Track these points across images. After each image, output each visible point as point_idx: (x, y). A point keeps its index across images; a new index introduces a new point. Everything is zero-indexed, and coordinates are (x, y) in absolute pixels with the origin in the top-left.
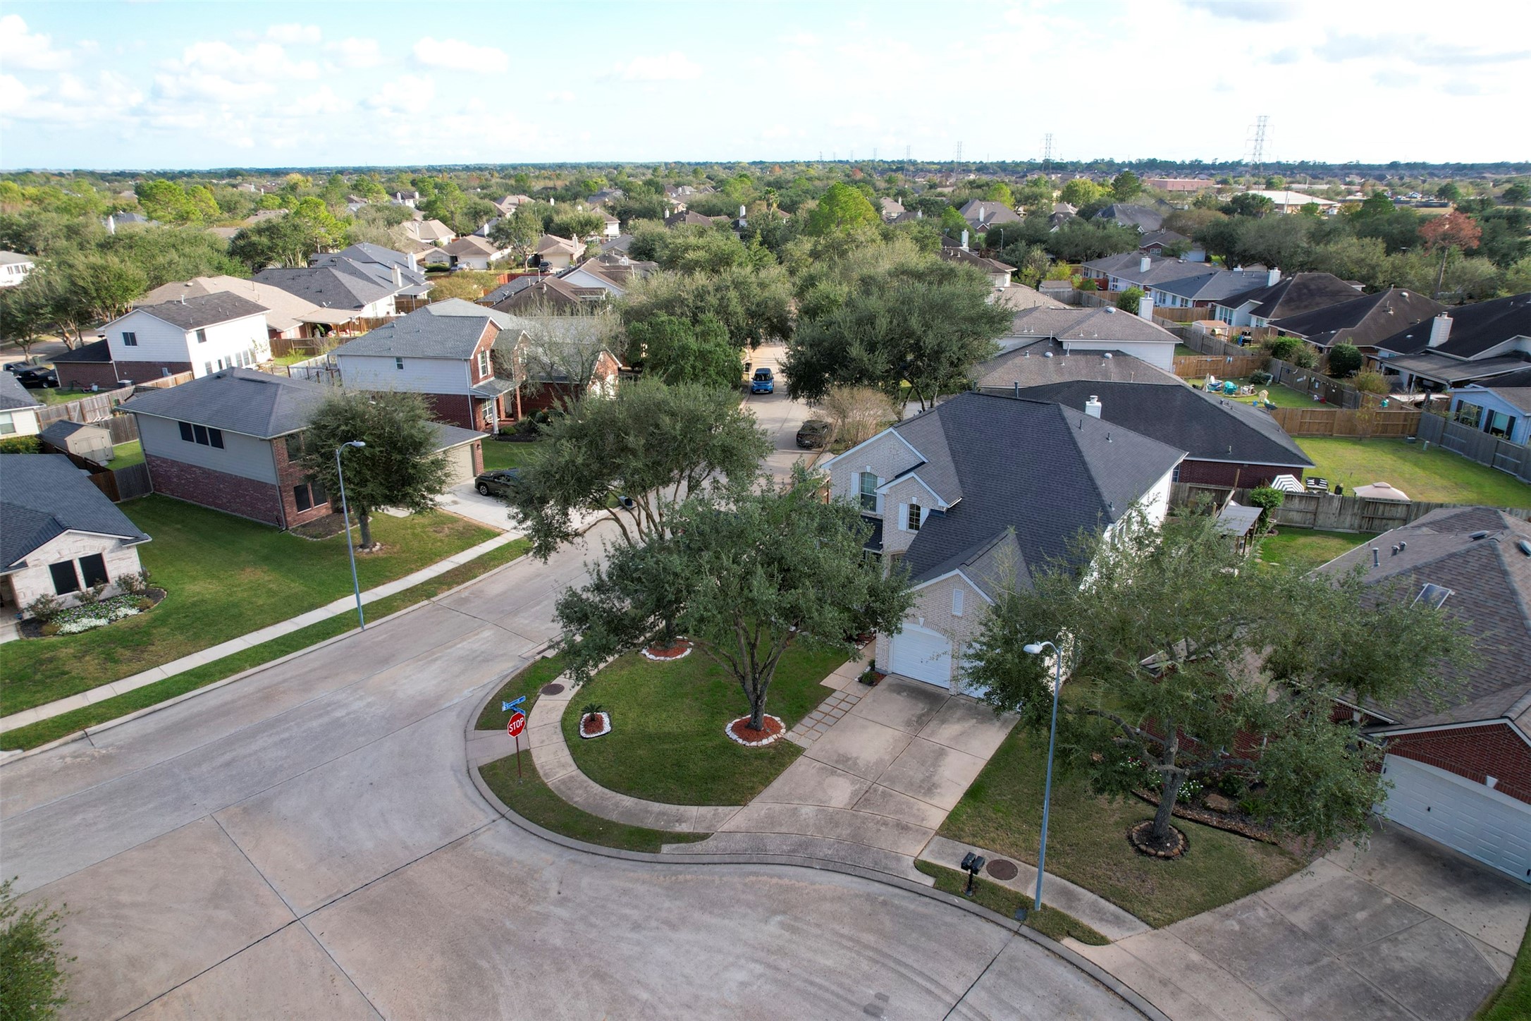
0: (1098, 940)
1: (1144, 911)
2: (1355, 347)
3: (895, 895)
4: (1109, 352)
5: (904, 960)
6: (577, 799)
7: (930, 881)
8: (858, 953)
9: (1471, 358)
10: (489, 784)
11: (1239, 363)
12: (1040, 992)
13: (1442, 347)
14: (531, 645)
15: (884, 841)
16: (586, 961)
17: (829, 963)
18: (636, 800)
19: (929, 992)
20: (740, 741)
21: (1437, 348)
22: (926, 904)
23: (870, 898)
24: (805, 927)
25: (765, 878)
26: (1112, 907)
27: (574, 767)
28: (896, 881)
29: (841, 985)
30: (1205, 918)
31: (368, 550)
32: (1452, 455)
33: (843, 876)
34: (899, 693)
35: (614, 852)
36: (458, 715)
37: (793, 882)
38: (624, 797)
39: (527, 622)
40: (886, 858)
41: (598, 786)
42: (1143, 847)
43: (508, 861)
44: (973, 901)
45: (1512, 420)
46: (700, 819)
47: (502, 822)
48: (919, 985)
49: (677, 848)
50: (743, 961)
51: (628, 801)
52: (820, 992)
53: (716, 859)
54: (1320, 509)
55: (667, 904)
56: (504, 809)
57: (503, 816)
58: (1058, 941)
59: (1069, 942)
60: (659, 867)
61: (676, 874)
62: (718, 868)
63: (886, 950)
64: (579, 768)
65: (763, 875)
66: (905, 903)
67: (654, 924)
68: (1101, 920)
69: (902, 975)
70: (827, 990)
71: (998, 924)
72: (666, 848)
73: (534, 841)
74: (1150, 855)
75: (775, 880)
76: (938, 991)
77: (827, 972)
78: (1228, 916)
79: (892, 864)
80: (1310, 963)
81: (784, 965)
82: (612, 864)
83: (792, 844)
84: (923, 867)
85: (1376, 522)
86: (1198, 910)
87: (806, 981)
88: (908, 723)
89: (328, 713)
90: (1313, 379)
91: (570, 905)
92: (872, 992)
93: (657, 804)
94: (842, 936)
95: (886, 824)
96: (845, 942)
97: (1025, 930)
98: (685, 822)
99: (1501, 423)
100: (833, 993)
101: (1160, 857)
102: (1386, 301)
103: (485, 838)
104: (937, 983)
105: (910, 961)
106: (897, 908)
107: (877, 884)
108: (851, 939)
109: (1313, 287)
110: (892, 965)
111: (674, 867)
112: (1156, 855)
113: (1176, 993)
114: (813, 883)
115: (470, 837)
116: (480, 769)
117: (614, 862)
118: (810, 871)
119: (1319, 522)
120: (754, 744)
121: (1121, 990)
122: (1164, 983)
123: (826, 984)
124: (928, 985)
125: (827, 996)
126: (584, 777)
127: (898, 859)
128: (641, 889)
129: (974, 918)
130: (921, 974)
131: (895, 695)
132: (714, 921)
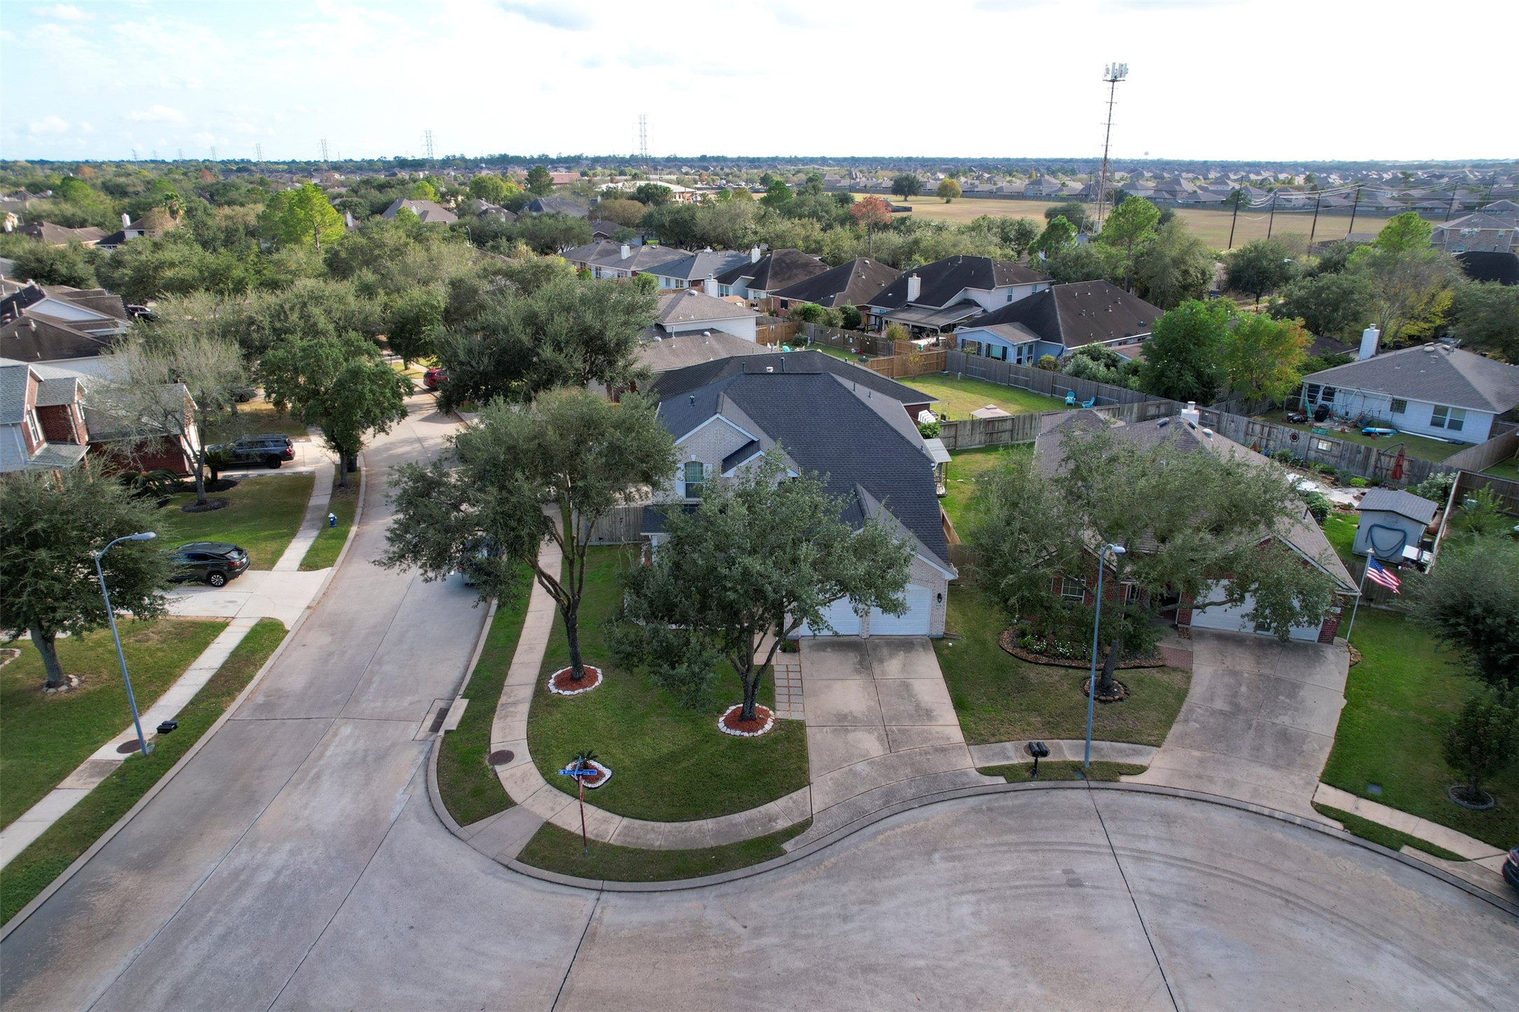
0: (1141, 770)
1: (1145, 738)
2: (854, 307)
3: (990, 801)
4: (706, 330)
5: (1049, 840)
6: (658, 843)
7: (1001, 780)
8: (1019, 851)
9: (942, 308)
10: (547, 869)
11: (779, 330)
12: (1145, 818)
13: (917, 301)
14: (414, 726)
15: (940, 765)
16: (841, 964)
17: (1009, 868)
18: (714, 820)
19: (1090, 852)
20: (746, 734)
21: (915, 302)
22: (1016, 797)
23: (976, 810)
24: (962, 852)
25: (889, 833)
26: (1125, 745)
27: (617, 818)
28: (980, 790)
29: (1034, 878)
30: (1176, 728)
31: (64, 688)
32: (979, 381)
33: (940, 804)
34: (824, 651)
35: (748, 870)
36: (420, 820)
37: (912, 826)
38: (704, 822)
39: (379, 704)
40: (957, 776)
41: (663, 824)
42: (1103, 698)
43: (662, 926)
44: (1042, 780)
45: (1005, 349)
46: (787, 812)
47: (604, 896)
48: (1078, 852)
49: (797, 843)
50: (954, 899)
51: (708, 824)
52: (1029, 890)
53: (837, 836)
54: (958, 433)
55: (844, 889)
56: (598, 884)
57: (602, 891)
58: (1117, 781)
59: (1124, 779)
60: (799, 864)
61: (821, 862)
62: (846, 842)
63: (1031, 840)
64: (623, 816)
65: (885, 830)
66: (1002, 803)
67: (855, 909)
68: (1127, 755)
69: (1062, 851)
70: (1031, 886)
71: (1073, 788)
72: (788, 846)
73: (661, 898)
74: (1111, 702)
75: (898, 831)
76: (1093, 849)
77: (1016, 874)
78: (1186, 721)
79: (965, 779)
80: (1250, 728)
81: (984, 885)
82: (758, 881)
83: (880, 798)
84: (986, 771)
85: (995, 436)
86: (1168, 724)
87: (1011, 888)
88: (858, 672)
89: (247, 883)
90: (847, 336)
91: (767, 930)
92: (1059, 872)
93: (736, 815)
94: (993, 845)
95: (926, 753)
96: (999, 848)
97: (1093, 784)
98: (777, 819)
99: (997, 352)
100: (1036, 886)
101: (1116, 701)
102: (857, 268)
103: (610, 917)
104: (1086, 844)
105: (1054, 839)
106: (1003, 808)
107: (969, 799)
108: (1001, 844)
109: (788, 261)
110: (1047, 847)
111: (811, 858)
112: (1115, 700)
113: (1211, 780)
114: (928, 819)
115: (594, 924)
116: (519, 859)
117: (757, 879)
118: (913, 811)
119: (959, 443)
120: (760, 732)
121: (1182, 793)
122: (1199, 777)
123: (1025, 882)
124: (1084, 848)
125: (1037, 890)
126: (638, 823)
127: (966, 774)
128: (808, 888)
129: (1054, 792)
130: (1070, 844)
131: (822, 653)
132: (895, 882)
